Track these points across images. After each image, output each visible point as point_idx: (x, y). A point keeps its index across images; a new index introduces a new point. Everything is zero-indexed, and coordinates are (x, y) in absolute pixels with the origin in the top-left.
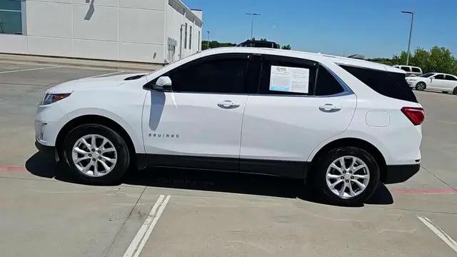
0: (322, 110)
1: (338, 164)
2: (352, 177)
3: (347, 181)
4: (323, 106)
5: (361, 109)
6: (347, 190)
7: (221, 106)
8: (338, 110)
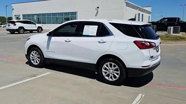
0: (99, 42)
1: (107, 66)
2: (113, 72)
3: (111, 73)
4: (100, 40)
5: (114, 42)
6: (111, 78)
7: (66, 41)
8: (105, 42)
